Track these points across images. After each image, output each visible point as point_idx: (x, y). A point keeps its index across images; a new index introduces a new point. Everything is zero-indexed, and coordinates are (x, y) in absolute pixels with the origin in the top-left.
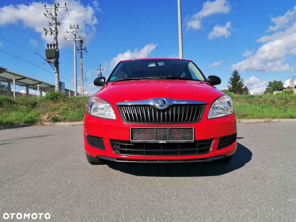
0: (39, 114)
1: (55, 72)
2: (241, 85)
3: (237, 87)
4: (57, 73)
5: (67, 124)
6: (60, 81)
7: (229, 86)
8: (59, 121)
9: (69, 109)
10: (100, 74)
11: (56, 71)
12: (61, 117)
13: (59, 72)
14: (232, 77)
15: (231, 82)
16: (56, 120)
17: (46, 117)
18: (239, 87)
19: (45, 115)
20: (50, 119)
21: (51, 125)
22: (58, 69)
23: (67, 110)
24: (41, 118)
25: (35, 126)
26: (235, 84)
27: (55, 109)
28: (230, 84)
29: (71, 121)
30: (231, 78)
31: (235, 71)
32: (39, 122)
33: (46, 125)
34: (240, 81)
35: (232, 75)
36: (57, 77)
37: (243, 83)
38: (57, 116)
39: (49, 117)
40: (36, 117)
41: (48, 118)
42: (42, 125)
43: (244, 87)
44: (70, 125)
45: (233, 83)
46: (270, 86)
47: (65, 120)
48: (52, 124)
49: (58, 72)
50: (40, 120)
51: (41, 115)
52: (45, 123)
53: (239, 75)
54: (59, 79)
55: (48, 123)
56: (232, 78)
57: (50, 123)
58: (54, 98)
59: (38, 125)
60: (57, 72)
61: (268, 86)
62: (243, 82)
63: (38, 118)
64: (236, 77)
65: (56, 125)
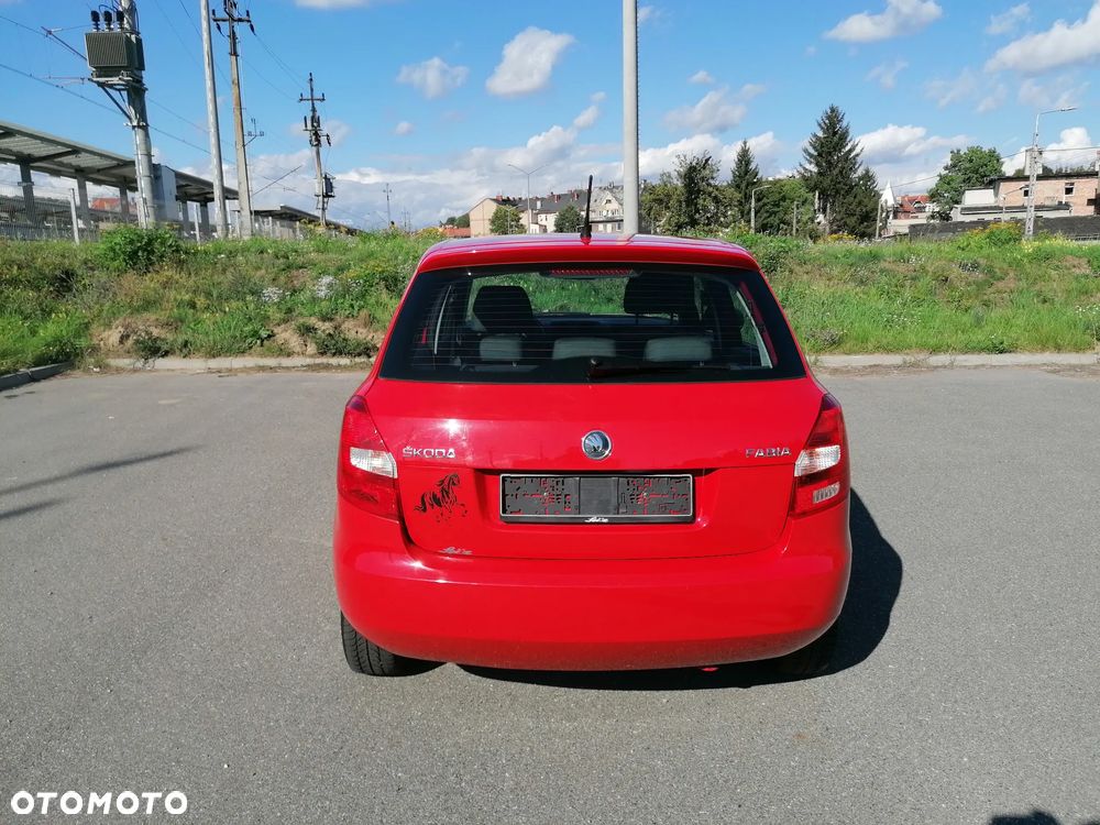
0: (87, 326)
1: (134, 127)
2: (849, 162)
3: (835, 172)
4: (140, 131)
5: (197, 364)
6: (155, 161)
7: (804, 168)
8: (166, 354)
9: (201, 301)
10: (313, 118)
11: (135, 124)
12: (170, 337)
13: (147, 125)
14: (821, 134)
15: (816, 154)
16: (153, 350)
17: (113, 336)
18: (841, 172)
19: (108, 326)
20: (130, 342)
21: (135, 370)
22: (142, 113)
23: (193, 305)
24: (95, 341)
25: (77, 373)
26: (829, 163)
27: (148, 305)
28: (811, 163)
29: (214, 353)
30: (815, 136)
31: (833, 110)
32: (90, 355)
33: (119, 370)
34: (847, 148)
35: (820, 125)
36: (143, 147)
37: (859, 159)
38: (156, 332)
39: (128, 336)
40: (78, 335)
41: (123, 339)
42: (104, 368)
43: (860, 172)
44: (210, 371)
45: (820, 155)
46: (954, 166)
47: (186, 349)
48: (139, 364)
49: (145, 128)
50: (95, 349)
51: (94, 329)
52: (114, 362)
53: (844, 124)
54: (149, 155)
55: (125, 362)
56: (818, 138)
57: (132, 360)
58: (140, 254)
59: (87, 371)
60: (139, 126)
61: (946, 168)
62: (857, 155)
63: (83, 343)
64: (835, 133)
65: (157, 370)
